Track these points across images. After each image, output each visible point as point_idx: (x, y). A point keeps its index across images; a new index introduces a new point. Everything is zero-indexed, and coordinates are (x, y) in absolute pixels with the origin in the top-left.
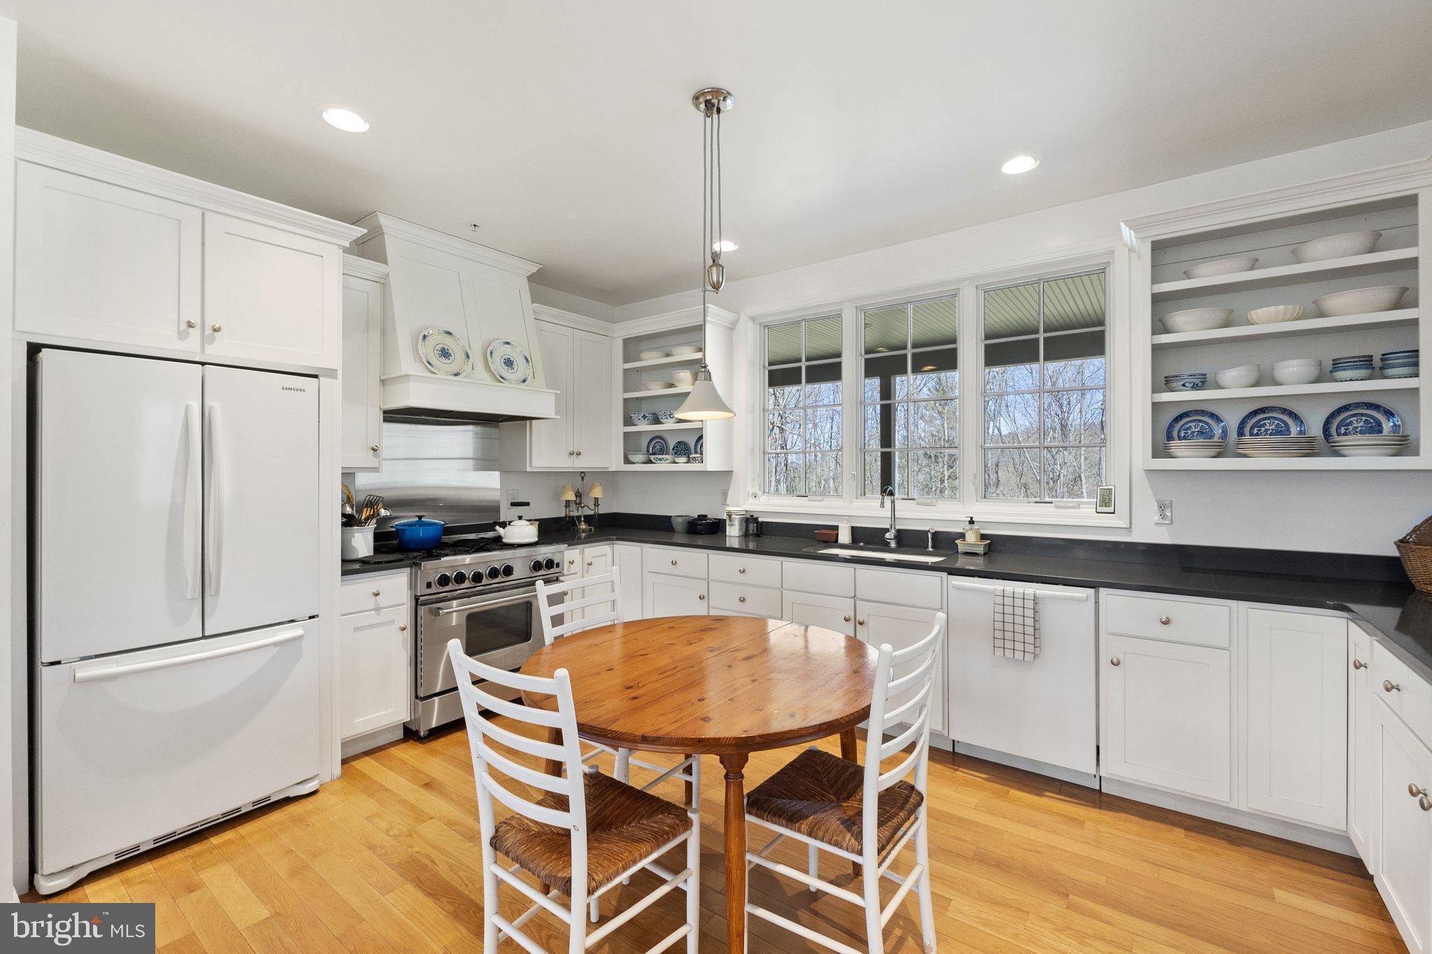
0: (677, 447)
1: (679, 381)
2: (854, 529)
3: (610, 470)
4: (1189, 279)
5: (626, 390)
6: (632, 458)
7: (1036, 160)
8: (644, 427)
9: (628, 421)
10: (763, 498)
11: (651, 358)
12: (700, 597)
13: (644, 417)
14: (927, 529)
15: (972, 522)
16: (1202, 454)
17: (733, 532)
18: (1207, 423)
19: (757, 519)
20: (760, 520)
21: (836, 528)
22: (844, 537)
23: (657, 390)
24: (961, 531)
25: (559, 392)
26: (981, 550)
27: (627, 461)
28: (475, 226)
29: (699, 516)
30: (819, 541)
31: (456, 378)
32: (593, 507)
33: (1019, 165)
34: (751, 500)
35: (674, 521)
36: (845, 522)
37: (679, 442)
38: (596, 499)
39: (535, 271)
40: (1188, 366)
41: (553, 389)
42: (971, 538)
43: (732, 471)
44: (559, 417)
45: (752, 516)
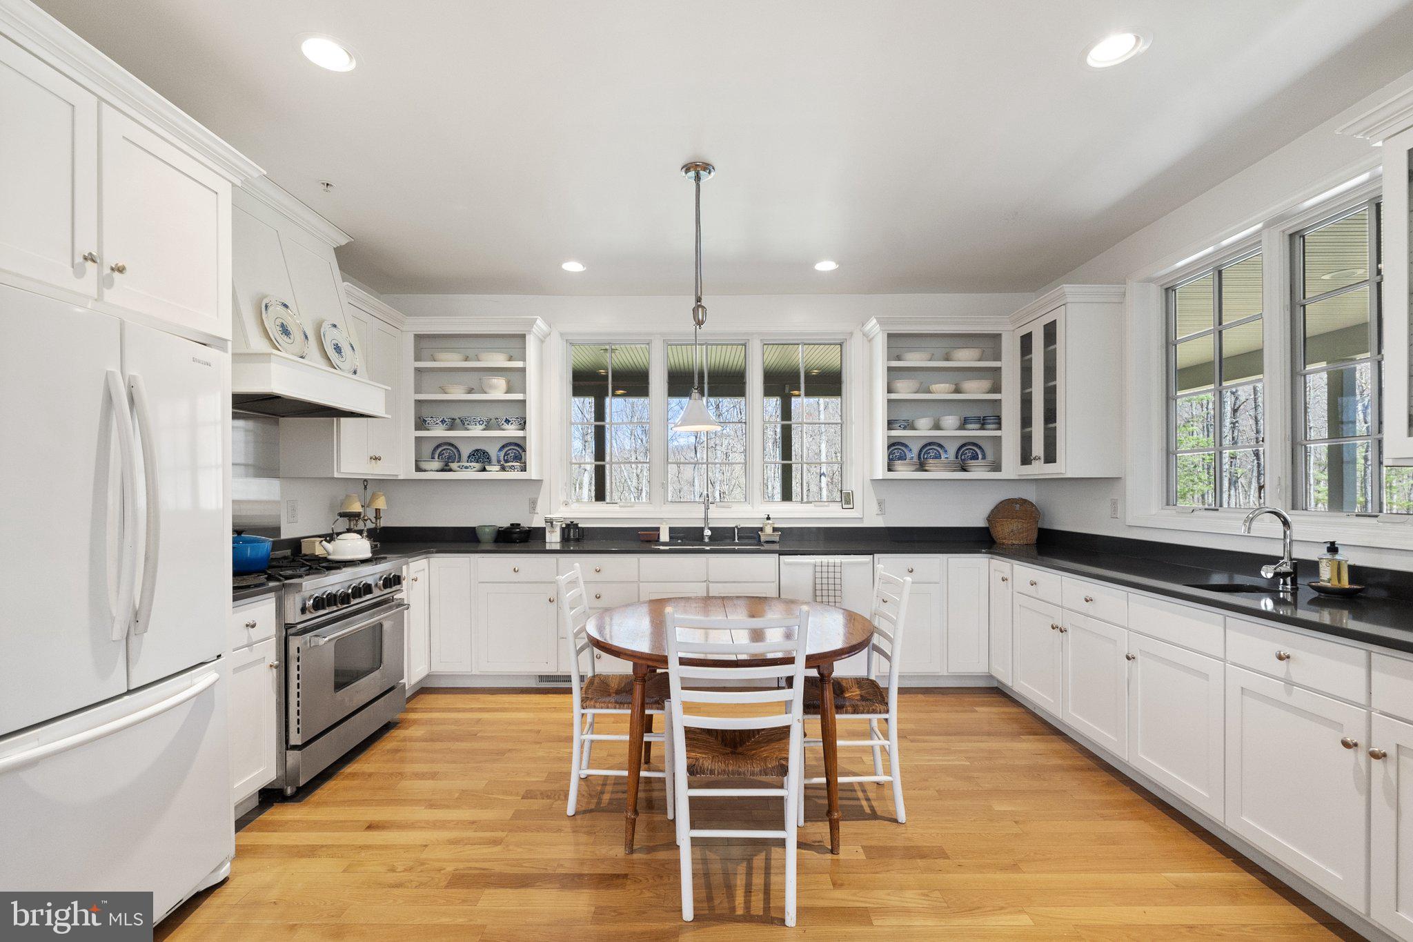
0: (474, 455)
1: (491, 387)
2: (671, 530)
3: (400, 478)
4: (899, 360)
5: (417, 391)
6: (424, 465)
7: (836, 264)
8: (439, 432)
9: (421, 424)
10: (575, 506)
11: (451, 360)
12: (550, 600)
13: (443, 421)
14: (734, 526)
15: (768, 518)
16: (909, 469)
17: (553, 538)
18: (903, 451)
19: (577, 524)
20: (580, 526)
21: (658, 529)
22: (664, 536)
23: (458, 394)
24: (761, 526)
25: (390, 388)
26: (777, 539)
27: (418, 469)
28: (328, 184)
29: (512, 525)
30: (642, 541)
31: (301, 360)
32: (374, 520)
33: (826, 266)
34: (563, 508)
35: (479, 532)
36: (664, 523)
37: (477, 450)
38: (378, 511)
39: (344, 244)
40: (904, 414)
41: (384, 384)
42: (769, 530)
43: (542, 480)
44: (390, 416)
45: (572, 522)
